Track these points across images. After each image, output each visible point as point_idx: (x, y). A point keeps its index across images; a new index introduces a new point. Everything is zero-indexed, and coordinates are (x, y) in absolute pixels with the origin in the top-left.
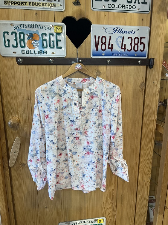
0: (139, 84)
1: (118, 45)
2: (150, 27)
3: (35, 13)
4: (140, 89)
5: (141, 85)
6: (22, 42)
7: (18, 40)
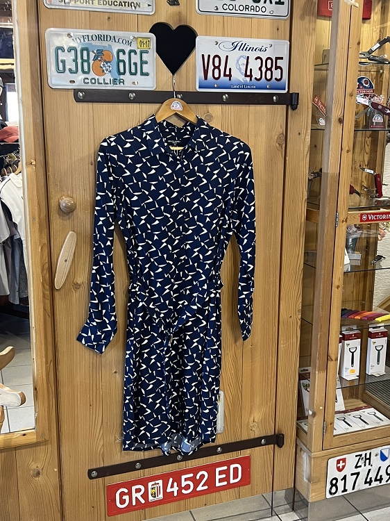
0: (276, 137)
1: (240, 69)
2: (290, 41)
3: (107, 18)
4: (278, 145)
5: (279, 138)
6: (86, 64)
7: (79, 61)
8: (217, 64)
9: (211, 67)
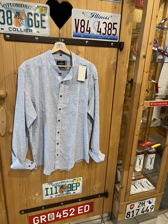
1: (95, 28)
2: (121, 14)
4: (112, 68)
5: (113, 64)
6: (9, 20)
7: (6, 18)
8: (83, 25)
9: (80, 26)
